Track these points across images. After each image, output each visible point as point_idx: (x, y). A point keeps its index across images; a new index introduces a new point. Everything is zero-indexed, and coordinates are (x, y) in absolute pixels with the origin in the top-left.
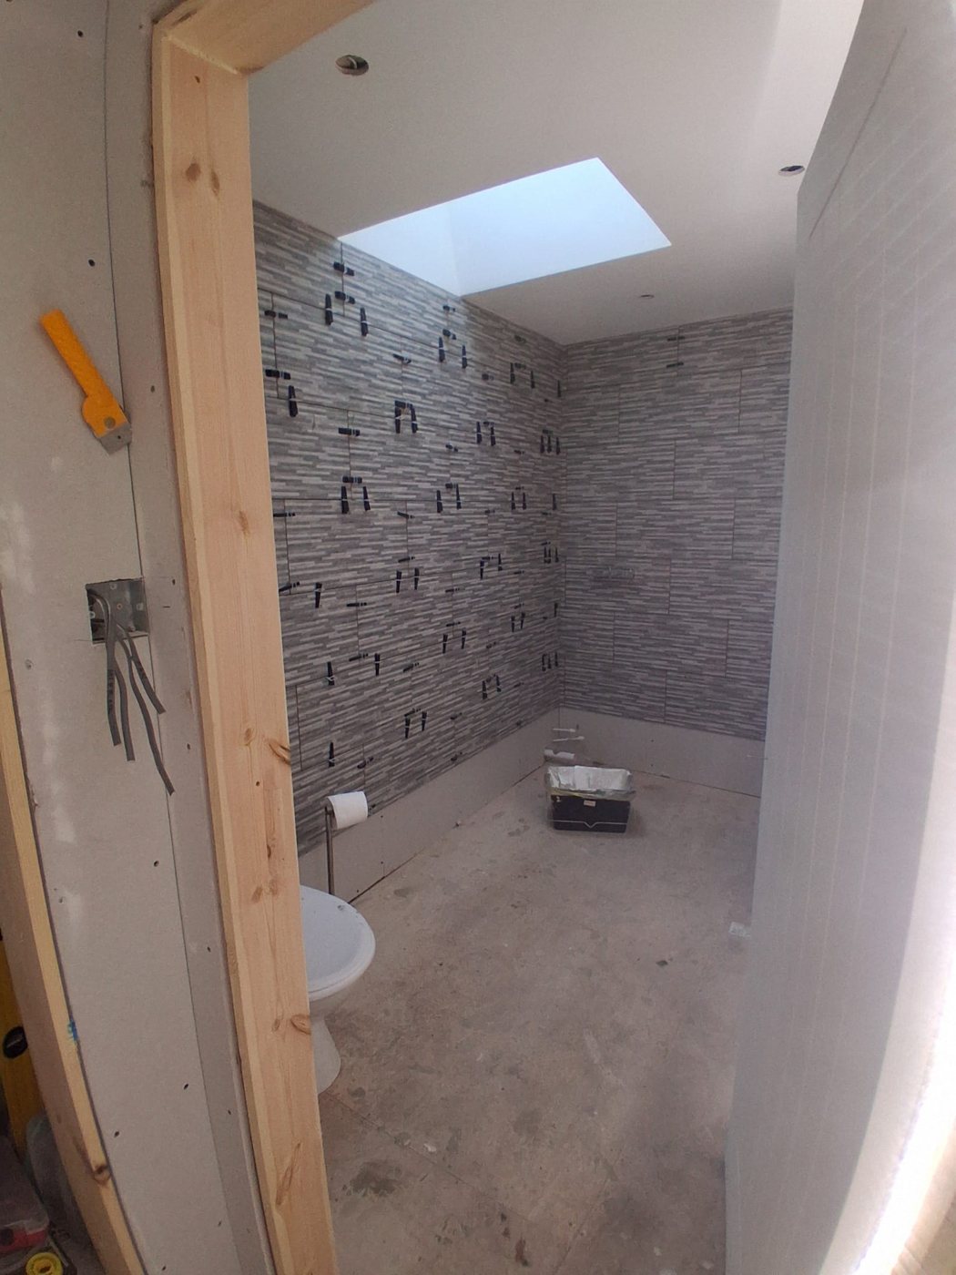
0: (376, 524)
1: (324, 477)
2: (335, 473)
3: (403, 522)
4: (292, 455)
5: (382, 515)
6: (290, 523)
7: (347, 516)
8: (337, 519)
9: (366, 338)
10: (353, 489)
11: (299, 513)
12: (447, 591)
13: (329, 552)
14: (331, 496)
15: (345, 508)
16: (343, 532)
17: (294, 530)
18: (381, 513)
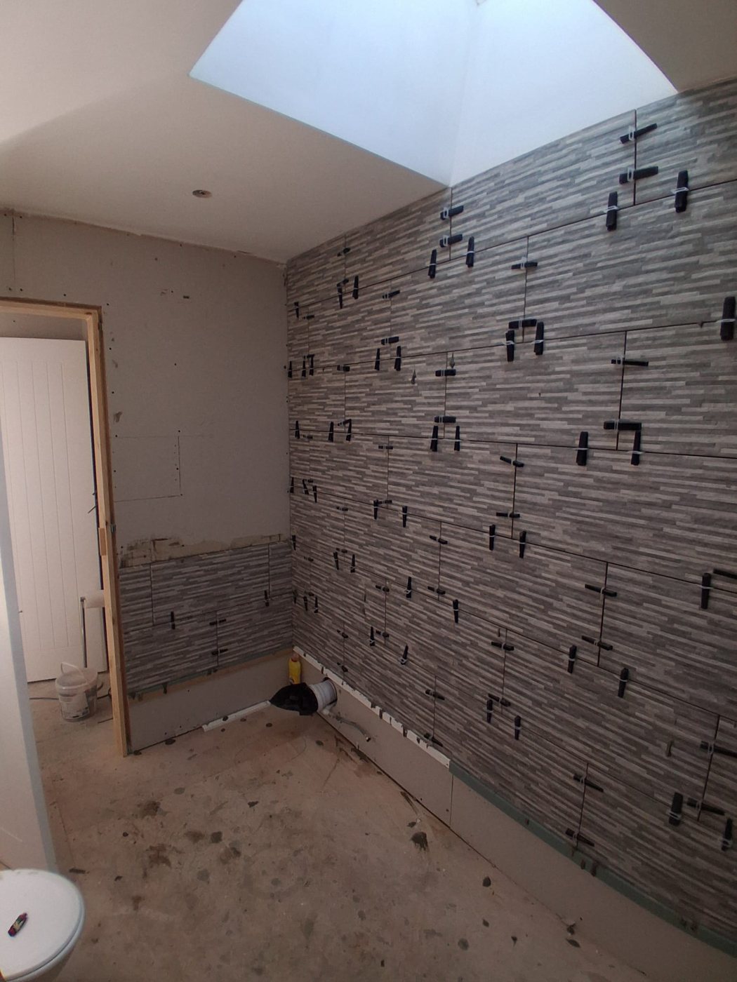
0: (469, 466)
1: (419, 418)
2: (428, 414)
3: (510, 469)
4: (396, 402)
5: (478, 457)
6: (391, 454)
7: (437, 454)
8: (428, 456)
9: (474, 268)
10: (447, 429)
11: (397, 447)
12: (587, 587)
13: (418, 484)
14: (424, 434)
15: (434, 446)
16: (432, 469)
17: (394, 460)
18: (478, 455)
